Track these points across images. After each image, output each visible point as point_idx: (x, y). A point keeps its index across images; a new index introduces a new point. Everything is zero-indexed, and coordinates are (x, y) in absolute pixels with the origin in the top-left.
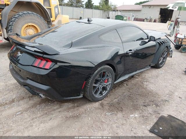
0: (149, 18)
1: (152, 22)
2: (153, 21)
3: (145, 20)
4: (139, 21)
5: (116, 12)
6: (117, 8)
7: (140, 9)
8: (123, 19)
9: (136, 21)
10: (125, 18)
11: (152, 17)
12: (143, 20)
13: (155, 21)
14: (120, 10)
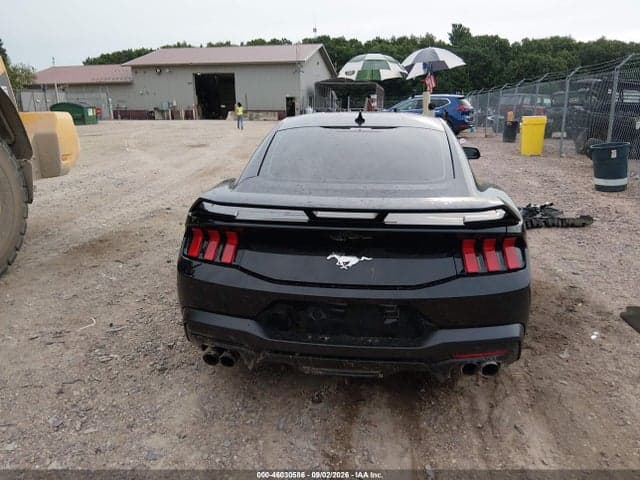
0: (165, 107)
1: (179, 118)
2: (183, 115)
3: (157, 115)
4: (134, 118)
5: (49, 94)
6: (34, 77)
7: (128, 80)
8: (83, 116)
9: (122, 118)
10: (91, 113)
11: (175, 104)
12: (150, 116)
13: (189, 116)
14: (58, 85)
